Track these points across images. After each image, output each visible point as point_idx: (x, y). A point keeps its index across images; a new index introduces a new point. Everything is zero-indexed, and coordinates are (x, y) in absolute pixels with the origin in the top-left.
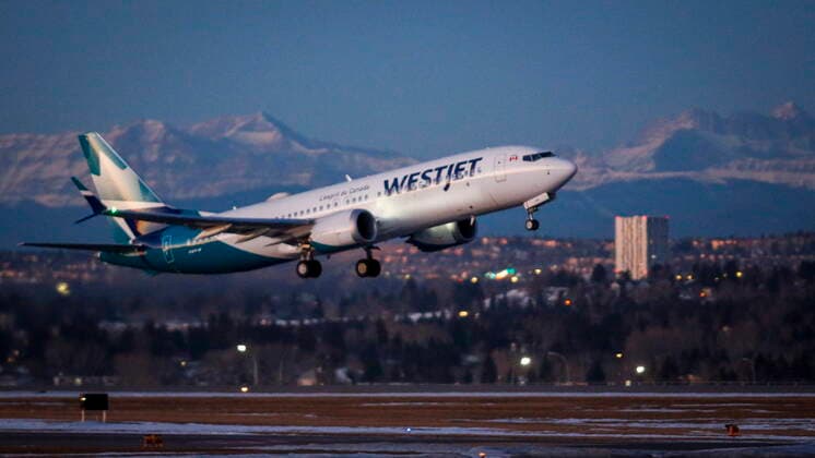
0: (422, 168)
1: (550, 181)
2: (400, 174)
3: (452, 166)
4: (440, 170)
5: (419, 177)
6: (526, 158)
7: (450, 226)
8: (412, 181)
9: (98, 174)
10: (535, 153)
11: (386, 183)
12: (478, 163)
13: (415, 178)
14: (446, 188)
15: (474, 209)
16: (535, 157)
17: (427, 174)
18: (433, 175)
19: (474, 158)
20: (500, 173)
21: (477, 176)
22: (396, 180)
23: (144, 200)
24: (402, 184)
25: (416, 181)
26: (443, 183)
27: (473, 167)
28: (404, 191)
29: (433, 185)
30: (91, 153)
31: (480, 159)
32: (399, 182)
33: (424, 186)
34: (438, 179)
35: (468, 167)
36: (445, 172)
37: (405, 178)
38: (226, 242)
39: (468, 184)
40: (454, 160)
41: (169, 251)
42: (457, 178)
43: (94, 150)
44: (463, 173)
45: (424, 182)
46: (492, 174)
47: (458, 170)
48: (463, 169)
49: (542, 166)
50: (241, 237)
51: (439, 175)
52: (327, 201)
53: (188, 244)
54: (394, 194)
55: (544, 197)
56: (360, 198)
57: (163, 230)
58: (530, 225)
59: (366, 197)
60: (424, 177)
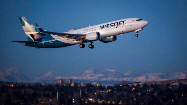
0: (110, 23)
1: (142, 26)
2: (104, 25)
3: (118, 23)
4: (115, 23)
5: (109, 25)
6: (137, 20)
7: (112, 37)
8: (107, 26)
9: (24, 26)
10: (138, 19)
11: (101, 27)
12: (124, 22)
13: (108, 25)
14: (117, 27)
15: (123, 32)
16: (139, 20)
17: (112, 24)
18: (113, 24)
19: (124, 20)
20: (130, 24)
21: (124, 24)
22: (103, 26)
23: (36, 32)
24: (105, 27)
25: (109, 26)
26: (116, 26)
27: (123, 22)
28: (106, 28)
29: (113, 27)
30: (22, 21)
31: (125, 21)
32: (104, 26)
33: (111, 27)
34: (114, 26)
35: (122, 23)
36: (116, 24)
37: (106, 25)
38: (59, 40)
39: (122, 26)
40: (118, 21)
41: (44, 43)
42: (119, 25)
43: (23, 21)
44: (121, 24)
45: (111, 26)
46: (128, 24)
47: (119, 23)
48: (121, 23)
49: (140, 22)
50: (68, 38)
51: (115, 24)
52: (86, 31)
53: (49, 41)
54: (103, 29)
55: (141, 29)
56: (94, 30)
57: (42, 38)
58: (137, 36)
59: (96, 30)
60: (111, 25)
